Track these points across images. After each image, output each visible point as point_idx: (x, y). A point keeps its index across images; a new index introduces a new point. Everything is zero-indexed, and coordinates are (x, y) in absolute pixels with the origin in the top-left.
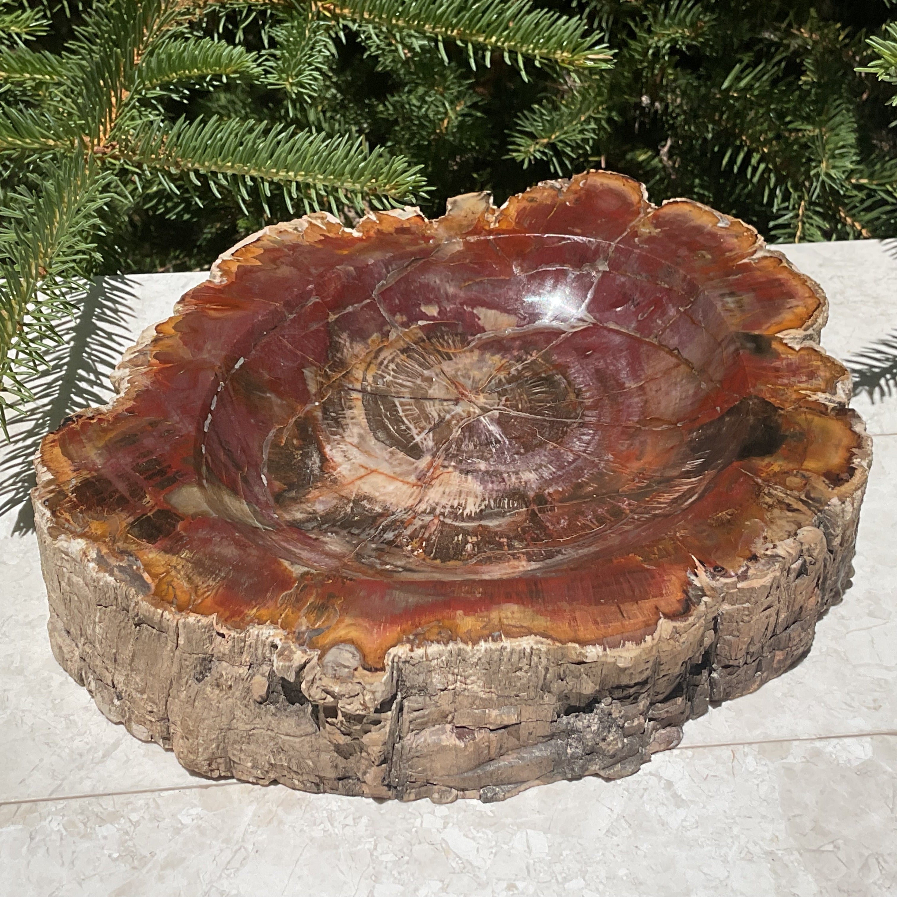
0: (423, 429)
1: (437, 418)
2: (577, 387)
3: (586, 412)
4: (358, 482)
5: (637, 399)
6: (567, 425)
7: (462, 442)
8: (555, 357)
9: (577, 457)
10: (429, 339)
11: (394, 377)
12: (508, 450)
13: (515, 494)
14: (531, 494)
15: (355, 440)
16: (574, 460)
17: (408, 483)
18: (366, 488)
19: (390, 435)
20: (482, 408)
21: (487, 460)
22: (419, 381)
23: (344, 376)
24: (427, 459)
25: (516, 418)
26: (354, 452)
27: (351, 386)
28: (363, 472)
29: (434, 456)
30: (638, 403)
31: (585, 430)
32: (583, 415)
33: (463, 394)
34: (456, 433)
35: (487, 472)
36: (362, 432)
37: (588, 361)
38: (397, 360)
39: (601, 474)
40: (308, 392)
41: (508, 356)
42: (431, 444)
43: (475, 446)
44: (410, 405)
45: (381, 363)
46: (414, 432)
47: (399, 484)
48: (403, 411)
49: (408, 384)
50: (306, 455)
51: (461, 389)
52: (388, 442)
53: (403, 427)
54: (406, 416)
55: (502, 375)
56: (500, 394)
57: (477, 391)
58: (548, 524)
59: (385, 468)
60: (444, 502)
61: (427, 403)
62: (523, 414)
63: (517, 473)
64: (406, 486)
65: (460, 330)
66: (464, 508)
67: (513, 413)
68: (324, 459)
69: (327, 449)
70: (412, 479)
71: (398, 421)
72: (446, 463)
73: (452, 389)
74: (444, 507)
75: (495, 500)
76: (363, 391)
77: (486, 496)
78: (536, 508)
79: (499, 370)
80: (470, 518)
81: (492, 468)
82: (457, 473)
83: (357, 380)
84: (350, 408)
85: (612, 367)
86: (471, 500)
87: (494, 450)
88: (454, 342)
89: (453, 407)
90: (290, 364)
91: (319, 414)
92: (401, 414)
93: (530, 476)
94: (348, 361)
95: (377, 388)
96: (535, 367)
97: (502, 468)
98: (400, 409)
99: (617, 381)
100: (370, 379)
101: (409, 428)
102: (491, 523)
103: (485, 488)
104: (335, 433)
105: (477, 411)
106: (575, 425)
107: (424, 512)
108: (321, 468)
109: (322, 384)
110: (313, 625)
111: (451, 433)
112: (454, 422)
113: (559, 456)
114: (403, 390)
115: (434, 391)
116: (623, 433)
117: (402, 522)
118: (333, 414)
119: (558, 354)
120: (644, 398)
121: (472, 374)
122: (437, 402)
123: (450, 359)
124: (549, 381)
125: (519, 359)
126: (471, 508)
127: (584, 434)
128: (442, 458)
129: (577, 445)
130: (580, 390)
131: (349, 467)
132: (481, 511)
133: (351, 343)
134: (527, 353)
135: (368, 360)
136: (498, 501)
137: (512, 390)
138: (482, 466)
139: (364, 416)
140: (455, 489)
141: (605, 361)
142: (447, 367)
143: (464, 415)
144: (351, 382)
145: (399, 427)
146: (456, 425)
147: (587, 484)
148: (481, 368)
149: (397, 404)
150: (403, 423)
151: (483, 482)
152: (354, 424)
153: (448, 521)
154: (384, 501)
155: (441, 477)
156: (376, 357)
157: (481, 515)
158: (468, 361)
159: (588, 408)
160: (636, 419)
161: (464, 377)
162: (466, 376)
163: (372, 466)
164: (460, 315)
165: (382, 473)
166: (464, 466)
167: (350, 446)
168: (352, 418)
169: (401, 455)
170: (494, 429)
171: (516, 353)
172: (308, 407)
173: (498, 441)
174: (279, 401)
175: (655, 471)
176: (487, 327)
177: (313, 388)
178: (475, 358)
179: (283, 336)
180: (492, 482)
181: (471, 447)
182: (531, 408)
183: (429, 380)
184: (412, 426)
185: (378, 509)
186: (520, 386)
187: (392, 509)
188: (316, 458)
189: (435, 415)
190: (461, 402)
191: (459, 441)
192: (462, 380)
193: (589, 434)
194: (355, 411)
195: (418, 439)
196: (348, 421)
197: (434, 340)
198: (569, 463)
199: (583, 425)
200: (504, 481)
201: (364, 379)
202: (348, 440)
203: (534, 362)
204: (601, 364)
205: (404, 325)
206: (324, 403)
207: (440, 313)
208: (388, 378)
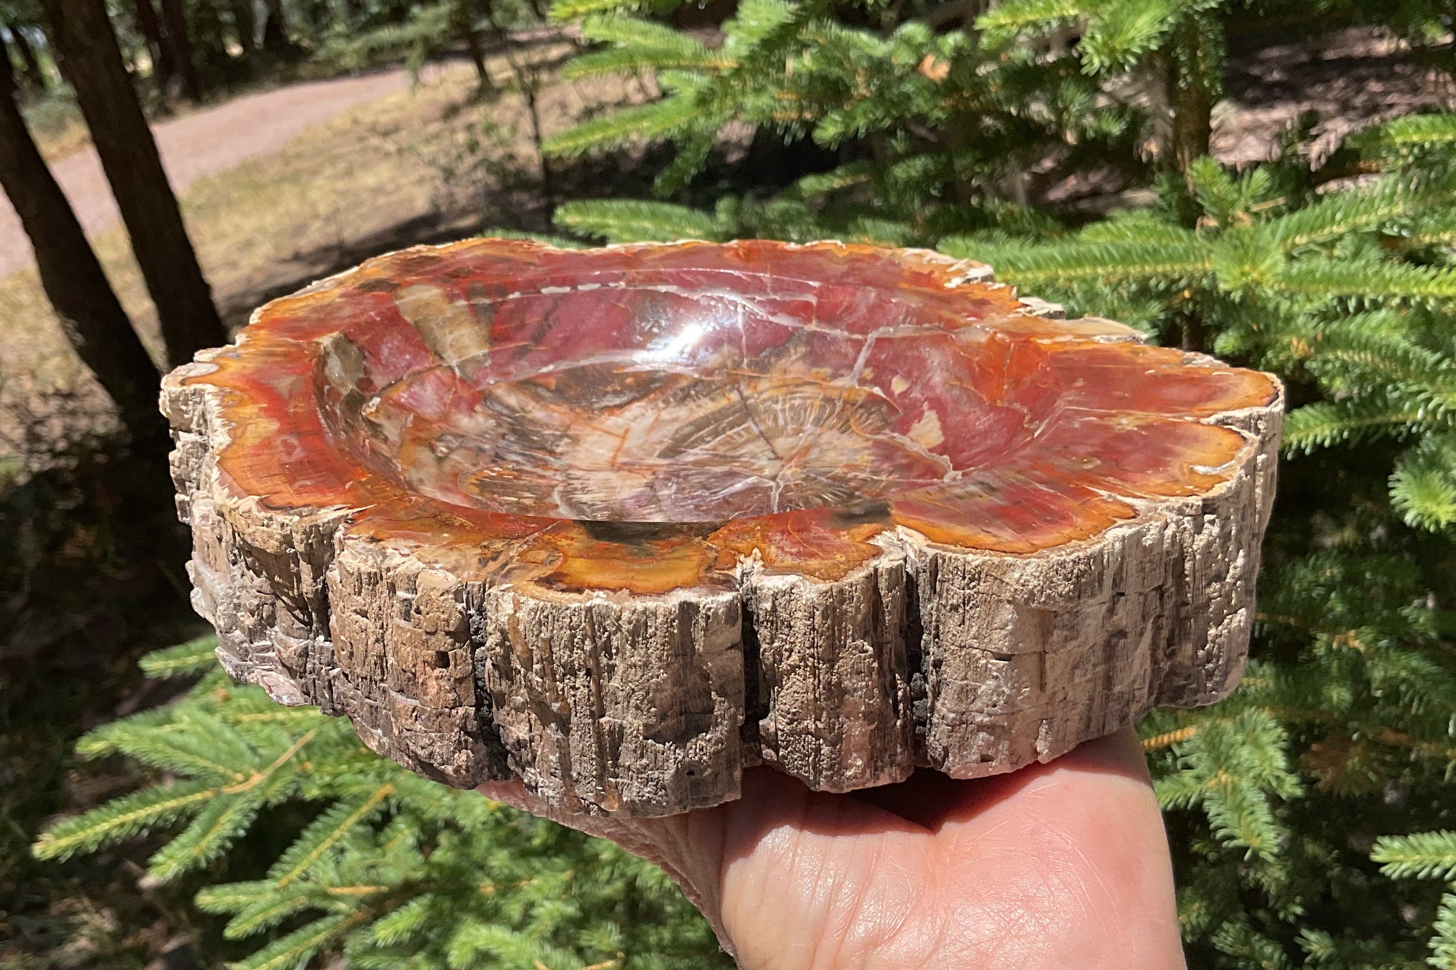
0: (714, 450)
4: (599, 433)
10: (861, 406)
11: (783, 411)
15: (667, 417)
18: (593, 438)
19: (689, 435)
20: (774, 475)
22: (791, 426)
23: (751, 377)
24: (662, 462)
25: (766, 496)
26: (647, 421)
27: (743, 388)
28: (619, 432)
33: (792, 458)
34: (718, 469)
36: (684, 418)
38: (810, 402)
41: (877, 464)
43: (698, 482)
44: (751, 433)
45: (795, 393)
46: (708, 446)
48: (737, 432)
49: (782, 422)
50: (616, 393)
51: (798, 455)
52: (678, 436)
53: (708, 439)
54: (730, 436)
56: (804, 479)
57: (804, 464)
59: (633, 443)
61: (761, 442)
65: (893, 419)
66: (584, 494)
67: (774, 493)
68: (622, 407)
69: (637, 404)
70: (623, 460)
71: (718, 433)
72: (660, 473)
73: (795, 451)
74: (582, 483)
76: (744, 399)
79: (848, 466)
81: (662, 498)
83: (756, 388)
84: (712, 400)
86: (600, 495)
87: (696, 494)
88: (870, 423)
89: (764, 458)
92: (730, 433)
94: (773, 370)
95: (756, 406)
97: (665, 503)
98: (737, 429)
100: (764, 396)
101: (708, 442)
104: (666, 401)
105: (767, 473)
107: (569, 474)
108: (606, 408)
109: (725, 366)
111: (715, 466)
112: (737, 464)
114: (770, 422)
115: (784, 441)
118: (693, 392)
122: (768, 447)
123: (843, 432)
125: (876, 472)
126: (586, 497)
131: (621, 424)
133: (798, 360)
134: (891, 472)
135: (789, 382)
137: (818, 483)
138: (665, 492)
139: (708, 411)
142: (829, 435)
144: (749, 386)
145: (709, 436)
146: (733, 466)
148: (842, 455)
149: (745, 426)
150: (716, 437)
151: (636, 496)
152: (691, 410)
155: (634, 475)
156: (798, 386)
158: (848, 442)
161: (822, 449)
163: (631, 436)
164: (912, 407)
165: (622, 443)
166: (659, 483)
167: (654, 417)
168: (699, 406)
170: (737, 487)
171: (885, 466)
172: (686, 372)
176: (911, 434)
177: (713, 364)
178: (857, 445)
180: (637, 501)
181: (696, 481)
182: (790, 500)
183: (799, 432)
184: (714, 443)
185: (560, 449)
187: (566, 457)
188: (618, 401)
189: (743, 452)
190: (777, 461)
192: (816, 450)
194: (711, 404)
195: (694, 451)
196: (693, 405)
197: (861, 411)
201: (760, 393)
202: (664, 413)
205: (862, 381)
206: (701, 381)
207: (904, 394)
208: (779, 407)
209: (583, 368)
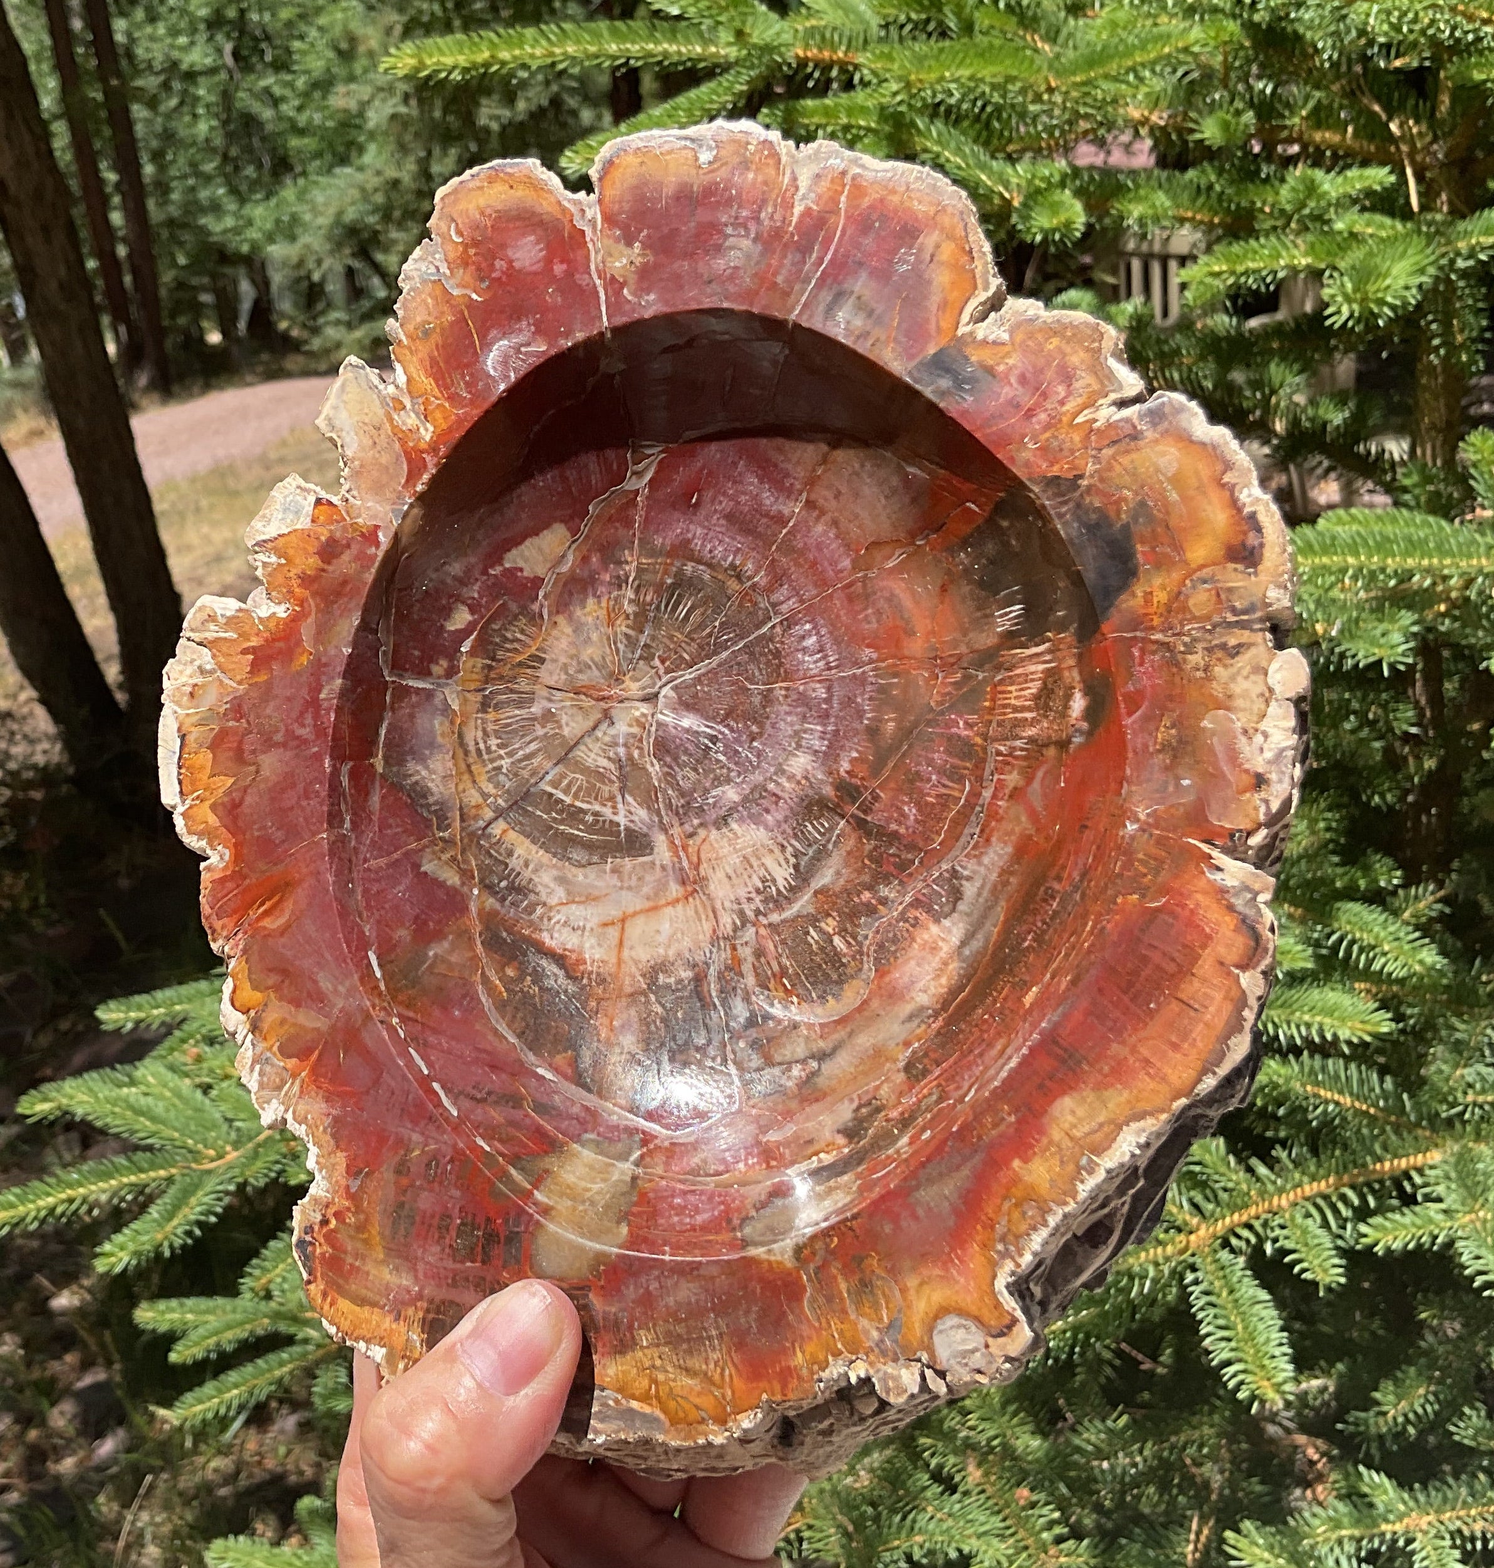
0: (612, 798)
1: (612, 767)
2: (726, 564)
3: (775, 597)
4: (626, 953)
5: (820, 528)
6: (769, 638)
7: (674, 777)
8: (658, 541)
9: (828, 683)
10: (493, 659)
11: (510, 754)
12: (737, 741)
13: (808, 808)
14: (828, 791)
15: (560, 894)
16: (829, 689)
17: (677, 901)
18: (641, 954)
19: (589, 846)
20: (645, 699)
21: (728, 780)
22: (540, 732)
23: (462, 820)
24: (660, 840)
25: (698, 680)
26: (576, 912)
27: (481, 824)
28: (613, 933)
29: (664, 829)
30: (825, 532)
31: (798, 630)
32: (774, 605)
33: (603, 699)
34: (655, 769)
35: (746, 800)
36: (555, 872)
37: (703, 512)
38: (490, 727)
39: (882, 690)
40: (454, 888)
41: (602, 589)
42: (642, 813)
43: (695, 770)
44: (563, 776)
45: (479, 751)
46: (607, 811)
47: (669, 910)
48: (566, 791)
49: (533, 746)
50: (538, 976)
51: (595, 694)
52: (595, 859)
53: (589, 818)
54: (576, 796)
55: (622, 627)
56: (648, 658)
57: (617, 678)
58: (893, 827)
59: (631, 902)
60: (742, 893)
61: (579, 753)
62: (703, 667)
63: (780, 771)
64: (680, 907)
65: (514, 607)
66: (774, 881)
67: (689, 675)
68: (559, 959)
69: (548, 940)
70: (675, 890)
71: (574, 815)
72: (688, 828)
73: (587, 703)
74: (749, 899)
75: (795, 836)
76: (500, 813)
77: (780, 839)
78: (853, 810)
79: (611, 623)
80: (794, 890)
81: (747, 788)
82: (714, 833)
83: (478, 807)
84: (510, 854)
85: (743, 498)
86: (769, 861)
87: (722, 758)
88: (522, 632)
89: (612, 731)
90: (406, 882)
91: (491, 902)
92: (568, 800)
93: (800, 763)
94: (447, 793)
95: (508, 792)
96: (647, 577)
97: (757, 777)
98: (561, 796)
99: (767, 515)
100: (489, 788)
101: (596, 814)
102: (826, 879)
103: (767, 828)
104: (530, 909)
105: (644, 708)
106: (778, 630)
107: (736, 929)
108: (569, 976)
109: (454, 859)
110: (881, 1320)
111: (648, 775)
112: (636, 754)
113: (803, 700)
114: (536, 761)
115: (572, 726)
116: (850, 599)
117: (729, 968)
118: (503, 884)
119: (657, 532)
120: (827, 518)
121: (585, 657)
122: (587, 740)
123: (542, 661)
124: (683, 585)
125: (620, 582)
126: (782, 875)
127: (803, 638)
128: (676, 823)
129: (811, 663)
130: (733, 566)
131: (593, 941)
132: (796, 867)
133: (427, 768)
134: (619, 563)
135: (463, 766)
136: (798, 833)
137: (653, 638)
138: (731, 794)
139: (534, 848)
140: (735, 859)
141: (724, 494)
142: (550, 674)
143: (635, 730)
144: (476, 817)
145: (583, 821)
146: (642, 755)
147: (878, 720)
148: (588, 641)
149: (549, 789)
150: (585, 812)
151: (756, 820)
152: (535, 871)
153: (775, 918)
154: (679, 955)
155: (703, 856)
156: (466, 753)
157: (802, 876)
158: (564, 644)
159: (769, 590)
160: (846, 563)
161: (580, 671)
162: (583, 667)
163: (615, 913)
164: (496, 589)
165: (635, 914)
166: (713, 815)
167: (564, 909)
168: (526, 865)
169: (628, 863)
170: (689, 721)
171: (607, 577)
172: (473, 908)
173: (714, 739)
174: (446, 944)
175: (954, 644)
176: (540, 571)
177: (452, 878)
178: (569, 630)
179: (365, 860)
180: (767, 811)
181: (692, 775)
182: (701, 647)
183: (548, 716)
184: (597, 807)
185: (687, 974)
186: (657, 623)
187: (699, 958)
188: (550, 968)
189: (604, 762)
190: (613, 712)
191: (669, 777)
192: (583, 679)
193: (808, 634)
194: (519, 851)
195: (621, 819)
196: (527, 874)
197: (500, 654)
198: (828, 701)
199: (789, 622)
200: (779, 798)
201: (485, 796)
202: (553, 901)
203: (640, 571)
204: (725, 505)
205: (451, 672)
206: (481, 881)
207: (472, 610)
208: (505, 763)
209: (520, 1035)
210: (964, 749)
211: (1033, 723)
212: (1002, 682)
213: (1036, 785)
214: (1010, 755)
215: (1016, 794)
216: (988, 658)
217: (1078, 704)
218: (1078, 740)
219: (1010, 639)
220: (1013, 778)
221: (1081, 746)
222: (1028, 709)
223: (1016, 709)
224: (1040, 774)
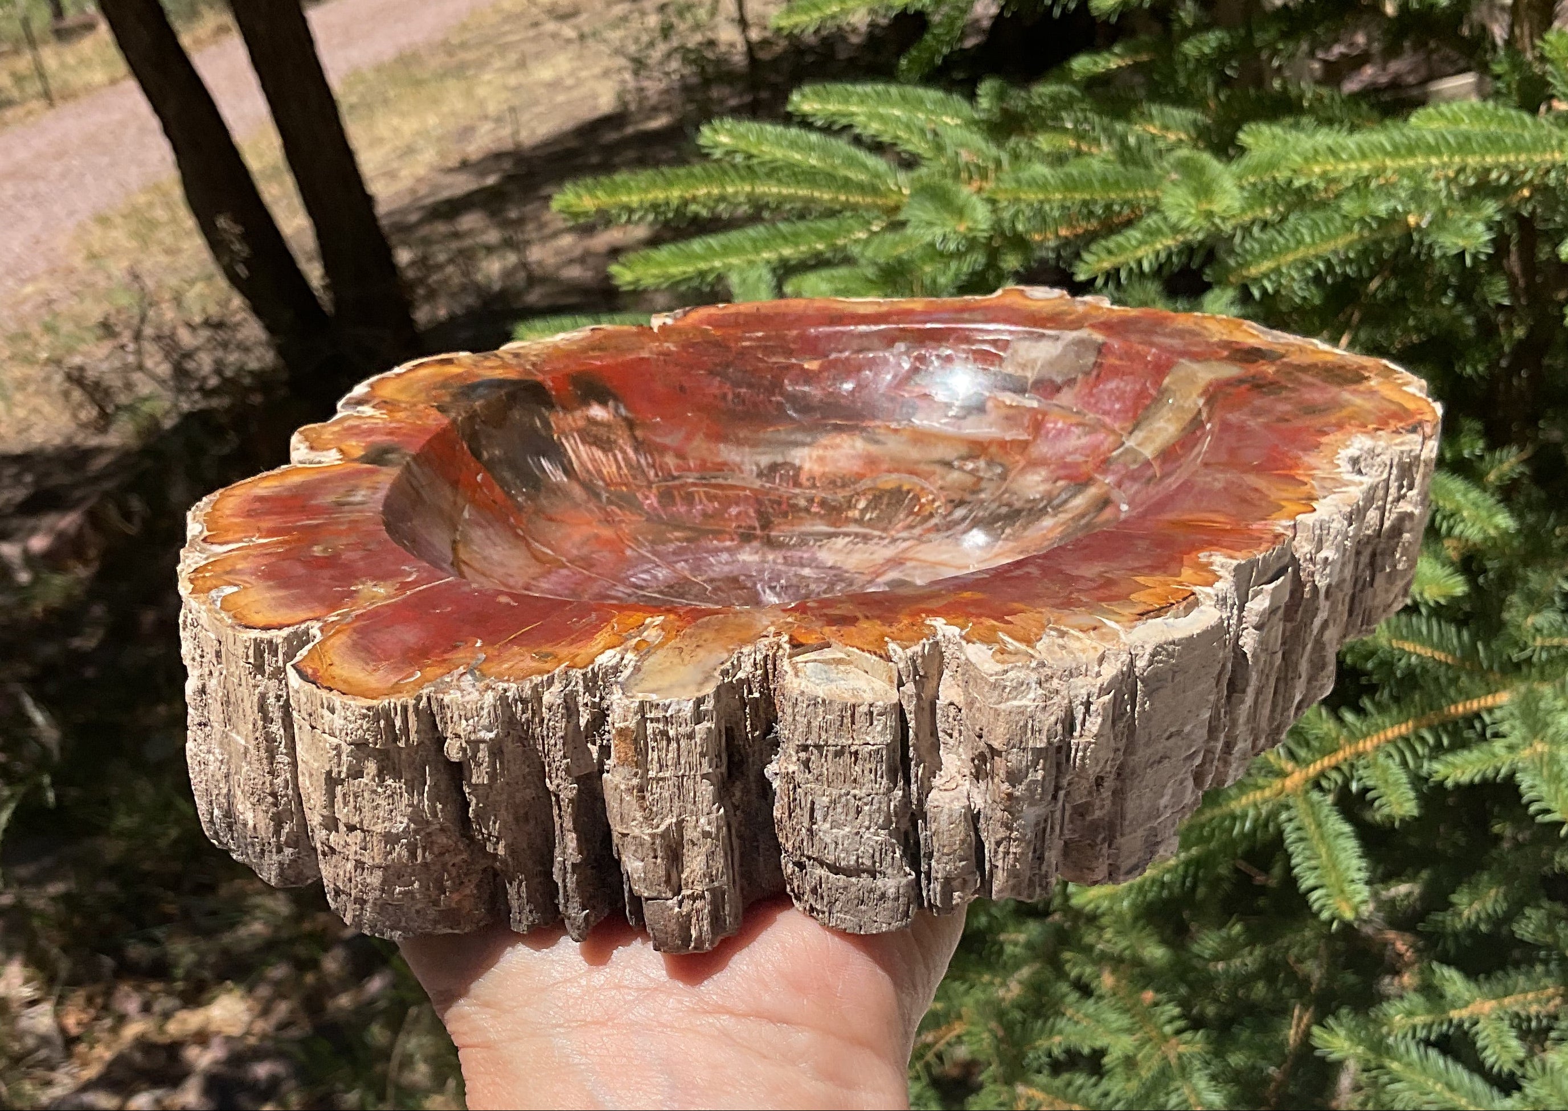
9: (670, 564)
13: (778, 546)
14: (755, 544)
16: (678, 562)
17: (918, 560)
18: (978, 554)
21: (795, 575)
24: (882, 579)
29: (871, 581)
30: (546, 582)
31: (640, 582)
35: (803, 566)
39: (653, 542)
43: (807, 586)
47: (930, 560)
58: (753, 513)
59: (946, 570)
60: (873, 548)
63: (762, 562)
64: (921, 558)
66: (849, 542)
70: (910, 564)
72: (857, 576)
74: (875, 545)
75: (806, 545)
77: (815, 549)
78: (758, 532)
80: (846, 535)
81: (792, 568)
82: (847, 567)
86: (837, 547)
87: (780, 581)
93: (747, 557)
97: (779, 567)
102: (823, 528)
103: (814, 554)
106: (649, 590)
113: (696, 569)
116: (593, 565)
117: (935, 531)
120: (533, 582)
126: (840, 541)
127: (645, 580)
128: (859, 580)
129: (664, 572)
132: (828, 539)
136: (802, 545)
138: (804, 572)
140: (854, 556)
147: (679, 539)
151: (812, 559)
153: (875, 534)
155: (870, 565)
157: (831, 536)
160: (565, 570)
166: (833, 572)
170: (767, 598)
173: (770, 587)
175: (591, 511)
180: (800, 558)
181: (812, 586)
210: (667, 496)
211: (624, 452)
212: (603, 480)
213: (667, 441)
214: (653, 466)
215: (680, 455)
216: (589, 487)
217: (597, 412)
218: (623, 411)
219: (568, 471)
220: (670, 461)
221: (626, 407)
222: (615, 457)
223: (619, 468)
224: (658, 440)
